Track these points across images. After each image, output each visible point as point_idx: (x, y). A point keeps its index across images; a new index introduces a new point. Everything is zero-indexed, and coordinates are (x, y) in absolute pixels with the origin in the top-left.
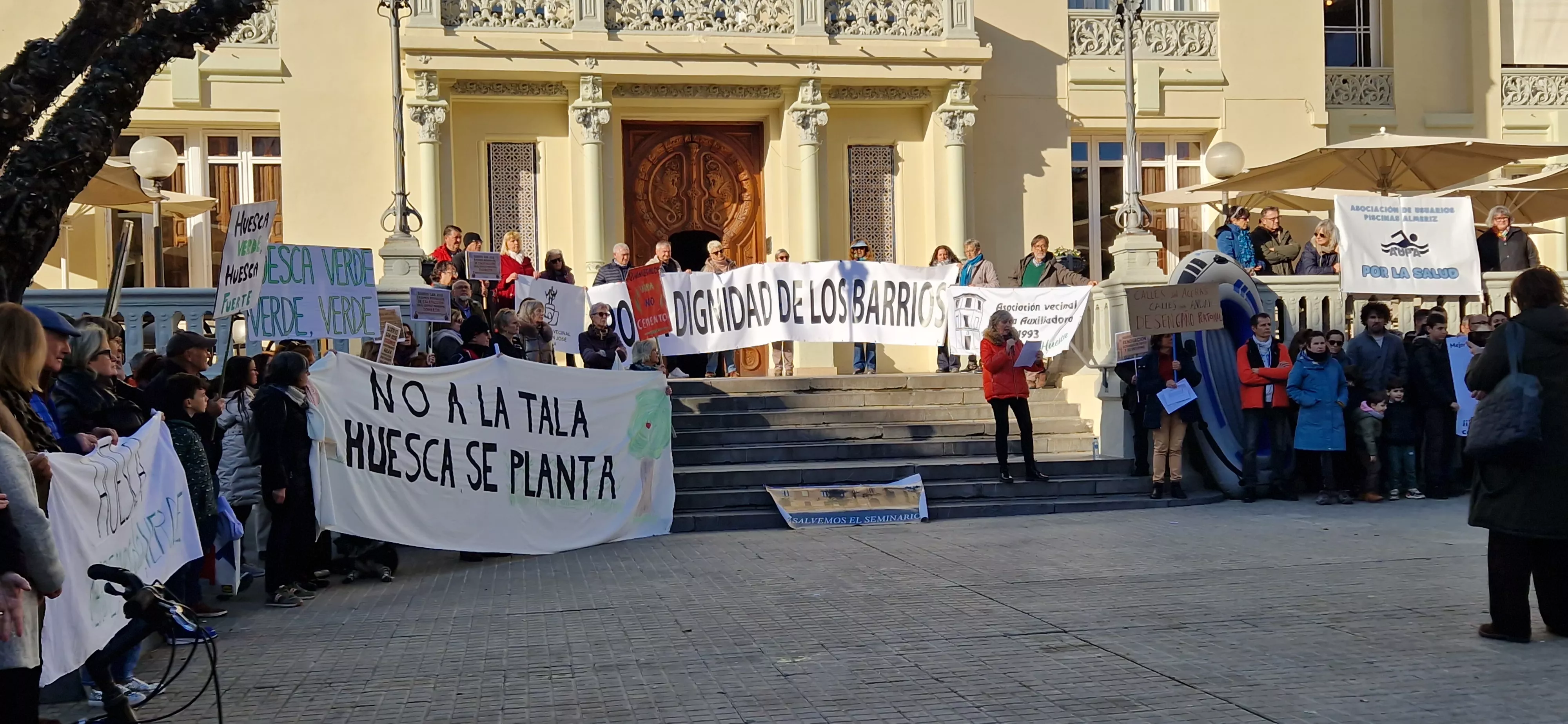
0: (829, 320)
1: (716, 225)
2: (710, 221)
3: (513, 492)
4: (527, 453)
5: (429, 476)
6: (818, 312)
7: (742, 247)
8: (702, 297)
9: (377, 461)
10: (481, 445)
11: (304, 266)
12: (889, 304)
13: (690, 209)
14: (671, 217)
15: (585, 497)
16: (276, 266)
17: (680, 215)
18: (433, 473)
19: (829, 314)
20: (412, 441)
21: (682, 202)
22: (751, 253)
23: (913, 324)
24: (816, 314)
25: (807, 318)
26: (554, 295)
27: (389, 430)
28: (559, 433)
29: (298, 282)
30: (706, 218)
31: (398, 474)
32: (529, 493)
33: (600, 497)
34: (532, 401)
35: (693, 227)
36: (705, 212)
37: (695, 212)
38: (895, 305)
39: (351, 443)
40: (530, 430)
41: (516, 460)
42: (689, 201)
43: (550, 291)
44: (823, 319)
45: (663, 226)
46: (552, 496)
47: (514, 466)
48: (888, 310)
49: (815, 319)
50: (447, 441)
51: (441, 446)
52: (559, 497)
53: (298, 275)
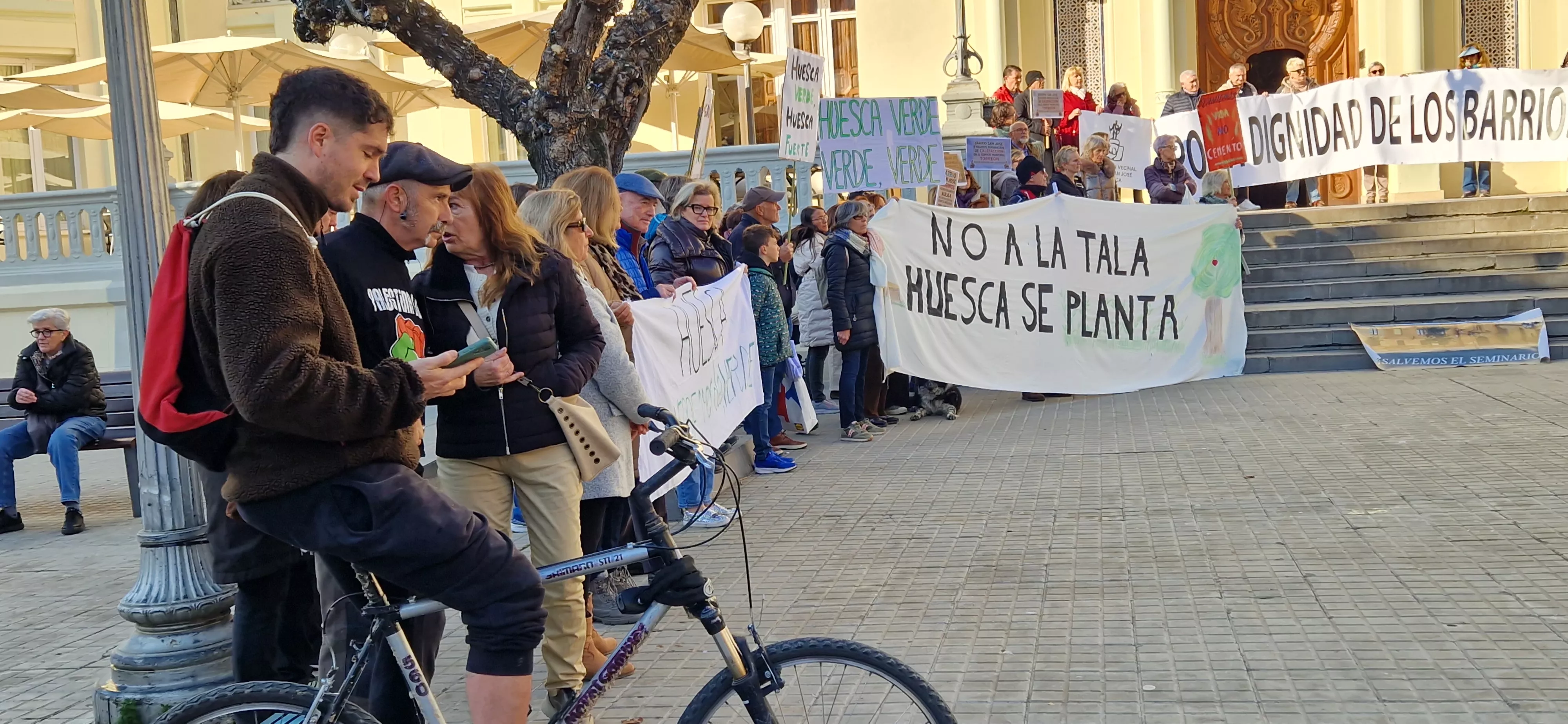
0: (1433, 138)
1: (1301, 41)
2: (1293, 35)
3: (1069, 332)
4: (1084, 294)
5: (984, 319)
6: (1420, 130)
7: (1331, 63)
8: (1280, 121)
9: (935, 305)
10: (1037, 287)
11: (873, 118)
12: (1508, 116)
13: (1271, 26)
14: (1250, 36)
15: (1145, 338)
16: (846, 120)
17: (1259, 34)
18: (987, 316)
19: (1433, 131)
20: (969, 285)
21: (1262, 19)
22: (1341, 69)
23: (1539, 137)
24: (1416, 133)
25: (1406, 138)
26: (1119, 129)
27: (947, 274)
28: (1117, 272)
29: (867, 134)
30: (1289, 34)
31: (953, 317)
32: (1085, 333)
33: (1161, 337)
34: (1090, 240)
35: (1274, 46)
36: (1289, 28)
37: (1277, 29)
38: (1517, 116)
39: (911, 288)
40: (1088, 270)
41: (1073, 301)
42: (1270, 16)
43: (1114, 125)
44: (1425, 137)
45: (1239, 47)
46: (1110, 337)
47: (1070, 306)
48: (1508, 123)
49: (1416, 139)
50: (1003, 284)
51: (997, 289)
52: (1117, 337)
53: (867, 128)
